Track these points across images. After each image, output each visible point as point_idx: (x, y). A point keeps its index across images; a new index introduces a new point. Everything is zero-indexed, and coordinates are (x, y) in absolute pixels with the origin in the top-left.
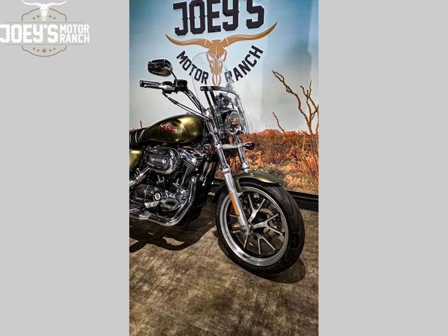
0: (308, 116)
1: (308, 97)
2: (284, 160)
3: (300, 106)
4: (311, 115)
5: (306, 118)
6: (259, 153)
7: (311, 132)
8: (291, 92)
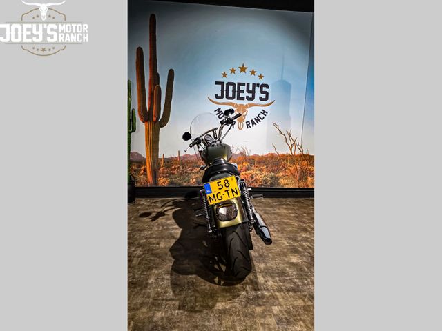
0: (290, 146)
1: (290, 136)
2: (279, 170)
3: (286, 141)
6: (265, 167)
7: (292, 154)
8: (282, 133)
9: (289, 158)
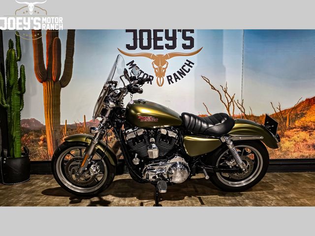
0: (227, 104)
1: (226, 92)
3: (221, 98)
4: (229, 103)
5: (226, 106)
7: (230, 115)
8: (215, 89)
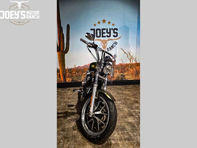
0: (130, 59)
1: (130, 54)
2: (125, 72)
3: (128, 57)
6: (118, 70)
7: (131, 63)
8: (126, 53)
9: (129, 66)
